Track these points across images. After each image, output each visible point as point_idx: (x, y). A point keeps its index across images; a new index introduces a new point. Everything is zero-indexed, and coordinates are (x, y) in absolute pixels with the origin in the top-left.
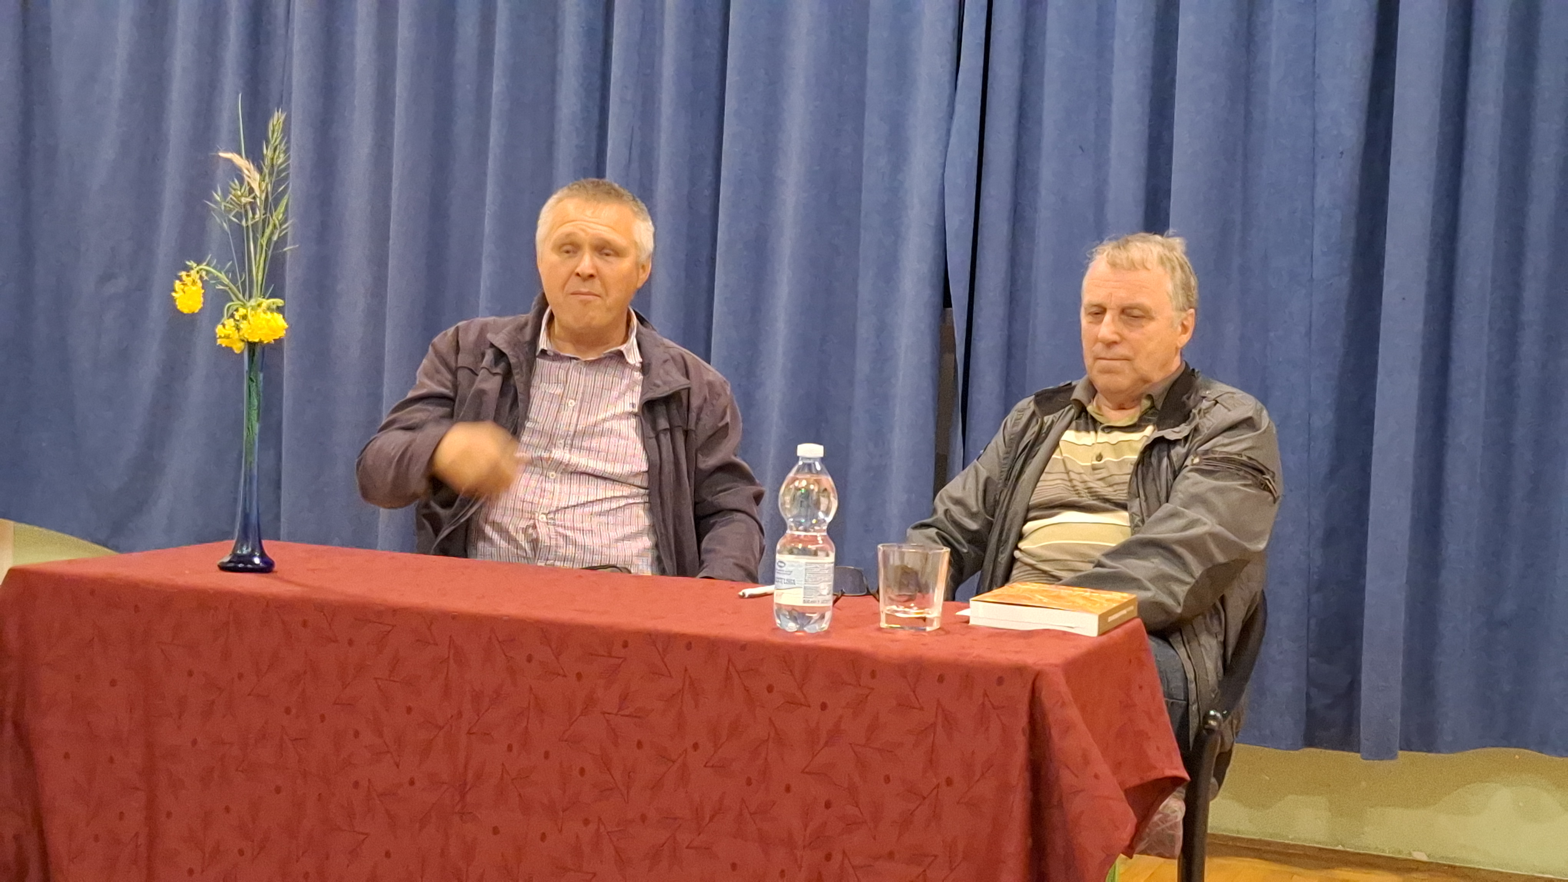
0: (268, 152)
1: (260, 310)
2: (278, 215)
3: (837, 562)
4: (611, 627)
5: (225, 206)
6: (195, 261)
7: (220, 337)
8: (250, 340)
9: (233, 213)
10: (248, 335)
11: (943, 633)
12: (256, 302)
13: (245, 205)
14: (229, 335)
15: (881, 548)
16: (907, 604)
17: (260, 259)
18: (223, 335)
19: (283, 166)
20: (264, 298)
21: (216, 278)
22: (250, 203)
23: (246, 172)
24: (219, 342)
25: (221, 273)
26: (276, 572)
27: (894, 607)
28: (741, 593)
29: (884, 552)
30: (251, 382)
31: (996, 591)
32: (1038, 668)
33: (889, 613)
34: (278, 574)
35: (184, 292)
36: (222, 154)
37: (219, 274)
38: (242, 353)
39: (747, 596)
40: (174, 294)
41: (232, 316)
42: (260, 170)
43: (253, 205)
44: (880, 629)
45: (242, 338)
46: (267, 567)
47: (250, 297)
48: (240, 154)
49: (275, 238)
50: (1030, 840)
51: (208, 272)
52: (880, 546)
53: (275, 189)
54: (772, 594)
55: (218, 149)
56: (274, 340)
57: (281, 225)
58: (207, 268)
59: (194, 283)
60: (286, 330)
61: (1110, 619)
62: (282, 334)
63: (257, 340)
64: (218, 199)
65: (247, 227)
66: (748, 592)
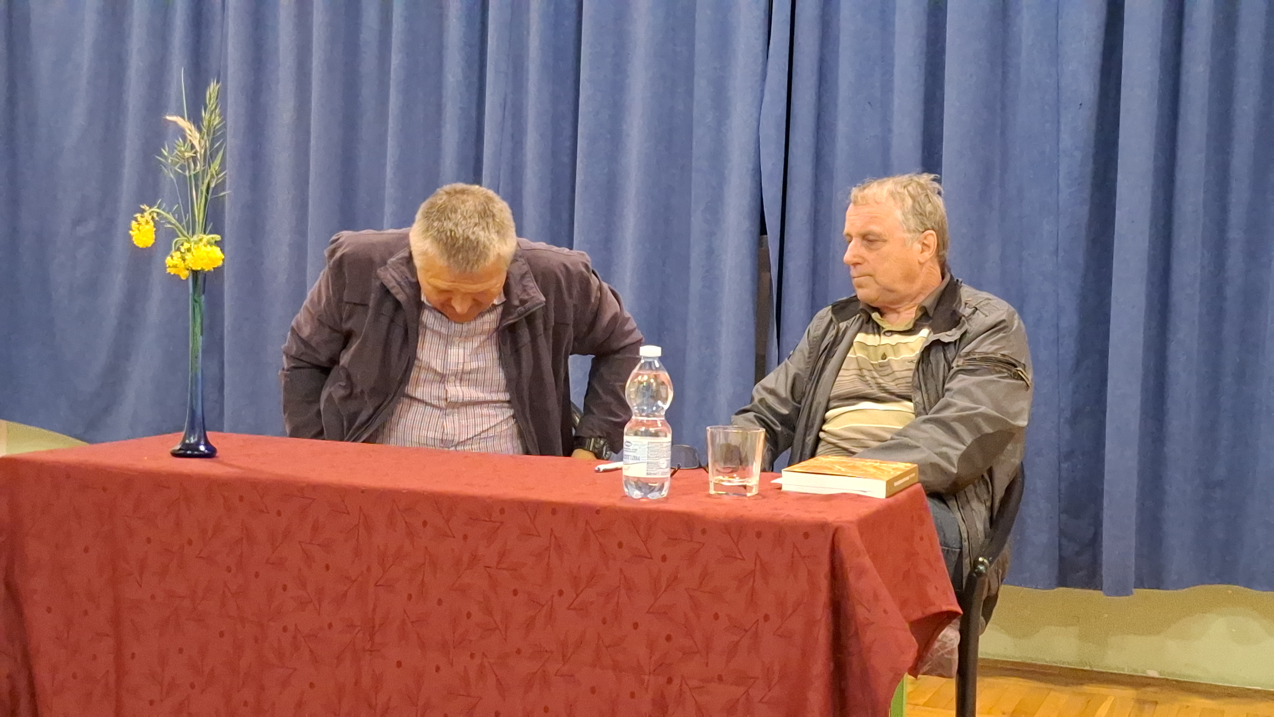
0: (205, 115)
1: (201, 244)
2: (216, 166)
3: (673, 443)
4: (490, 497)
5: (172, 160)
6: (148, 206)
7: (169, 267)
8: (194, 269)
9: (178, 165)
10: (192, 263)
11: (760, 497)
12: (198, 237)
13: (188, 159)
14: (177, 265)
15: (710, 430)
16: (730, 475)
17: (201, 202)
18: (171, 265)
19: (217, 127)
20: (205, 233)
21: (166, 218)
22: (192, 157)
23: (188, 131)
24: (168, 270)
25: (169, 214)
26: (217, 457)
27: (721, 478)
28: (596, 469)
29: (712, 433)
30: (195, 304)
31: (803, 464)
32: (836, 524)
33: (717, 482)
34: (220, 459)
35: (139, 230)
36: (168, 118)
37: (168, 216)
38: (187, 279)
39: (601, 470)
40: (131, 232)
41: (178, 249)
42: (199, 130)
43: (194, 159)
44: (710, 496)
45: (187, 267)
46: (211, 454)
47: (193, 233)
48: (183, 117)
49: (213, 185)
50: (832, 665)
51: (158, 214)
52: (708, 428)
53: (212, 145)
54: (621, 469)
55: (165, 114)
56: (214, 268)
57: (217, 175)
58: (158, 210)
59: (147, 222)
60: (223, 260)
61: (896, 484)
62: (220, 263)
63: (199, 269)
64: (166, 154)
65: (190, 177)
66: (602, 467)
